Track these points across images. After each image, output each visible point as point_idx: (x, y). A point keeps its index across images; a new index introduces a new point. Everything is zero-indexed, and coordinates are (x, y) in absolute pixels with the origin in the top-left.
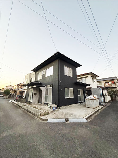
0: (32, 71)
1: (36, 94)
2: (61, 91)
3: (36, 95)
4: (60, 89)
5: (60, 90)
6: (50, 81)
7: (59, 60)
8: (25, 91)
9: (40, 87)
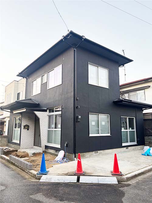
0: (18, 76)
1: (28, 126)
2: (79, 120)
3: (28, 130)
4: (77, 115)
5: (77, 117)
6: (57, 99)
7: (75, 51)
8: (7, 120)
9: (35, 112)
